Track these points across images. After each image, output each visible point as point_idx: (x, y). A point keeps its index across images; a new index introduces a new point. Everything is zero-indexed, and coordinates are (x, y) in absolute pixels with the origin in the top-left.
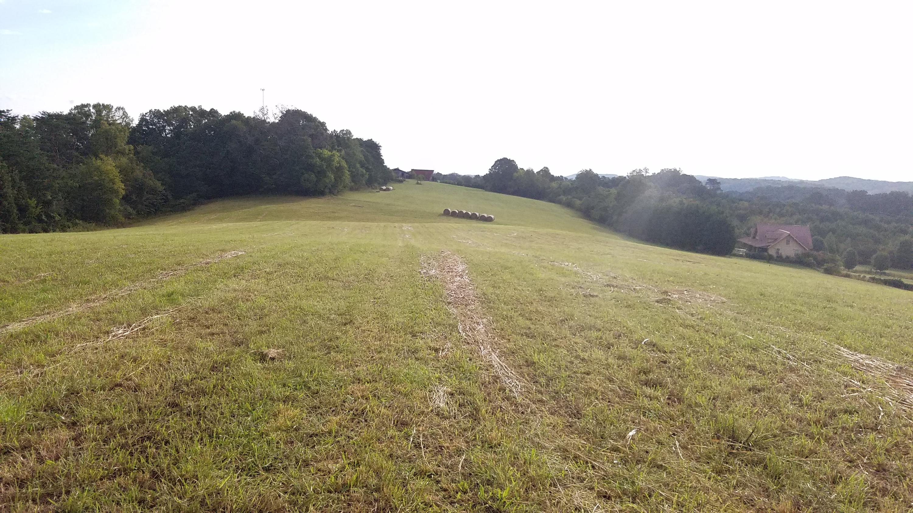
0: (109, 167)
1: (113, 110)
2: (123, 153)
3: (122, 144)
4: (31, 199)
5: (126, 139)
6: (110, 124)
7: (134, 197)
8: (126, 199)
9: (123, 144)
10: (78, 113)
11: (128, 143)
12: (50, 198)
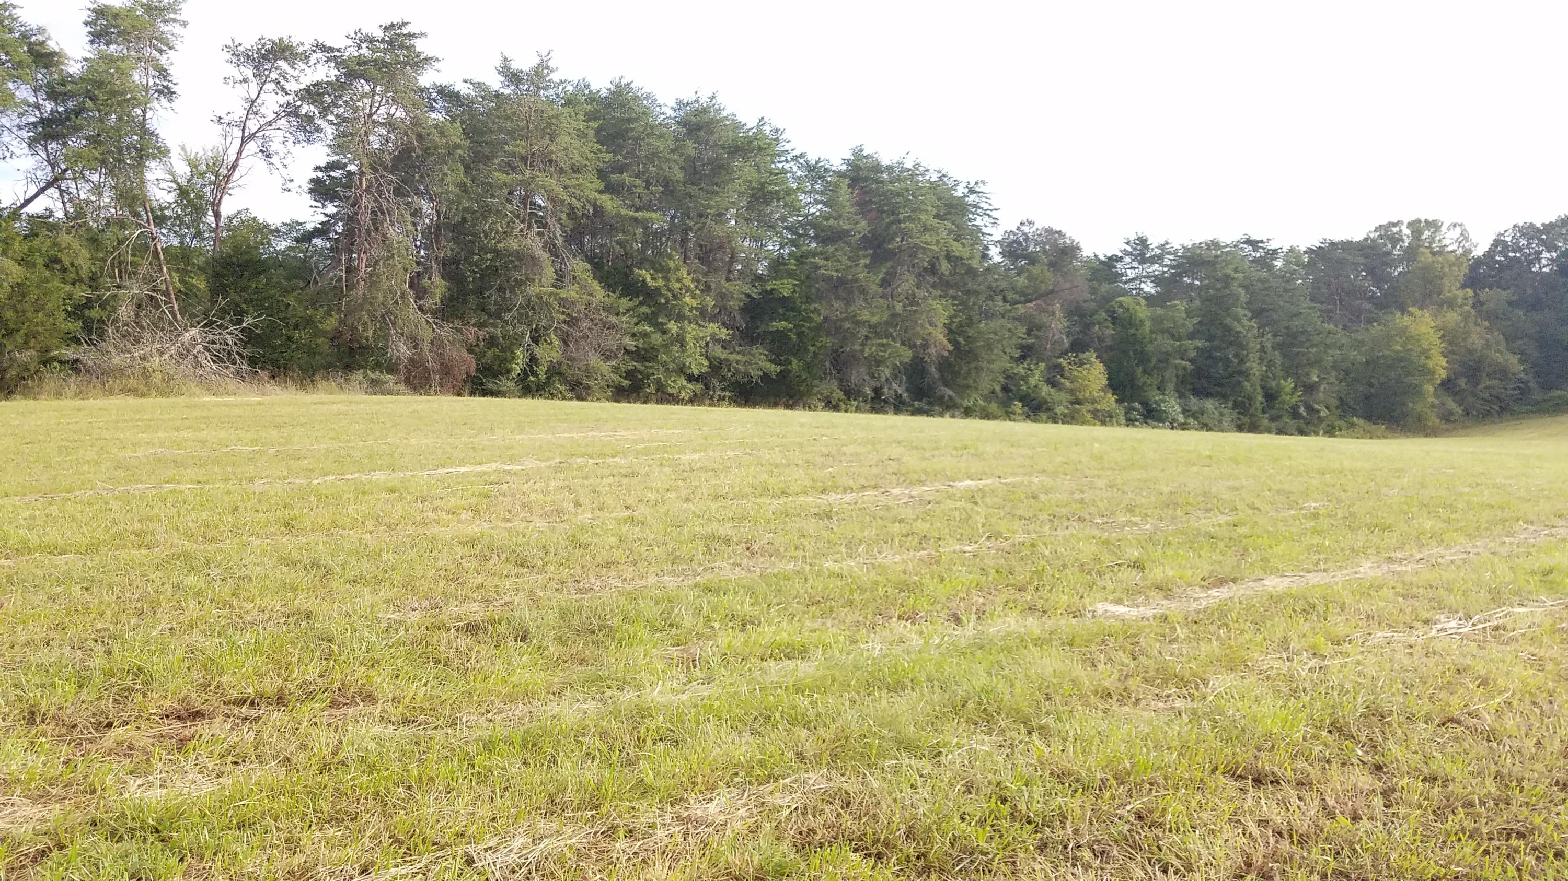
0: (1424, 329)
1: (1444, 229)
2: (1451, 304)
3: (1452, 288)
4: (1285, 380)
5: (1461, 279)
6: (1434, 254)
7: (1462, 383)
8: (1447, 385)
9: (1454, 288)
10: (1381, 237)
11: (1464, 286)
12: (1316, 379)
